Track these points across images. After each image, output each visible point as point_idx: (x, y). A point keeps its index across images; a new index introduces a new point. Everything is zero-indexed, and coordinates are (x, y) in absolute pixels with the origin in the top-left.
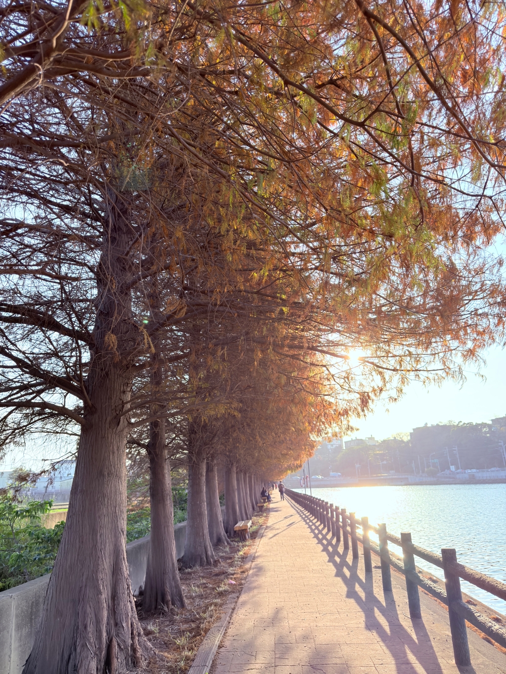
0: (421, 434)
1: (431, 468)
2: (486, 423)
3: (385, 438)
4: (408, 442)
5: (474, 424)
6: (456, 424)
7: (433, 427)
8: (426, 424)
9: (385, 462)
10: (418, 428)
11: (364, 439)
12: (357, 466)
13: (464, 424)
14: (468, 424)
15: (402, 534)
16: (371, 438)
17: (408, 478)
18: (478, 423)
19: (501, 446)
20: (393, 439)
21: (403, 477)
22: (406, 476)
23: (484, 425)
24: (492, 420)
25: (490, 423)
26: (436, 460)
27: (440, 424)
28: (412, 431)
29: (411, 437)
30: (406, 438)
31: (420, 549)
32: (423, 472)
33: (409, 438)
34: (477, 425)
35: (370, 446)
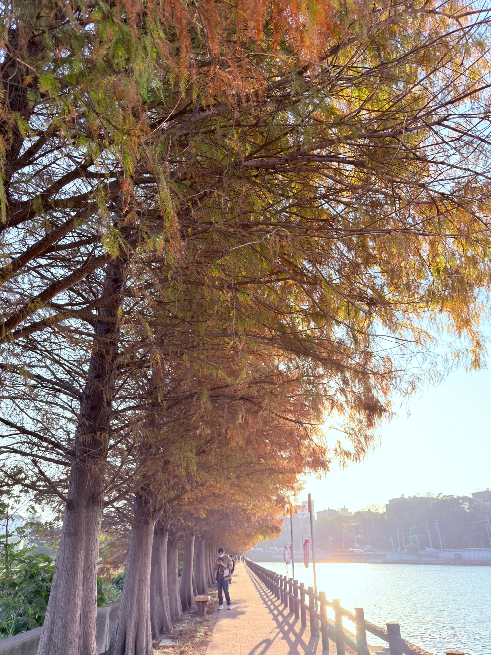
0: (398, 506)
1: (412, 544)
2: (467, 497)
3: (360, 509)
4: (384, 514)
5: (455, 497)
6: (435, 497)
7: (410, 498)
8: (403, 495)
9: (360, 536)
10: (394, 500)
11: (337, 509)
12: (331, 538)
13: (445, 496)
14: (449, 496)
15: (388, 625)
16: (344, 509)
17: (385, 555)
18: (460, 496)
19: (486, 523)
20: (367, 510)
21: (381, 553)
22: (384, 553)
23: (465, 499)
24: (473, 494)
25: (471, 496)
26: (415, 536)
27: (418, 496)
28: (388, 503)
29: (387, 509)
30: (382, 510)
31: (413, 648)
32: (402, 549)
33: (385, 510)
34: (459, 498)
35: (344, 517)
